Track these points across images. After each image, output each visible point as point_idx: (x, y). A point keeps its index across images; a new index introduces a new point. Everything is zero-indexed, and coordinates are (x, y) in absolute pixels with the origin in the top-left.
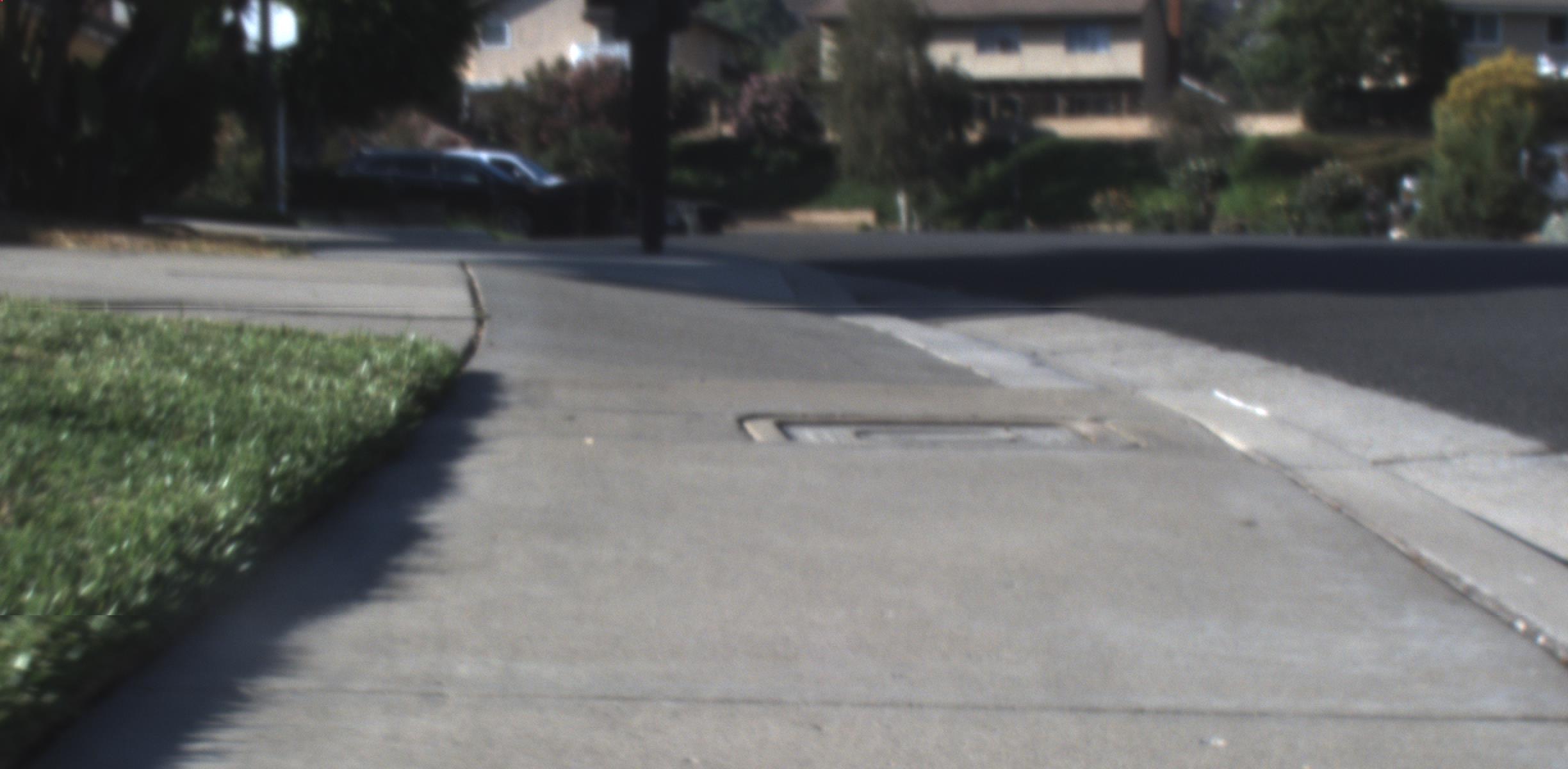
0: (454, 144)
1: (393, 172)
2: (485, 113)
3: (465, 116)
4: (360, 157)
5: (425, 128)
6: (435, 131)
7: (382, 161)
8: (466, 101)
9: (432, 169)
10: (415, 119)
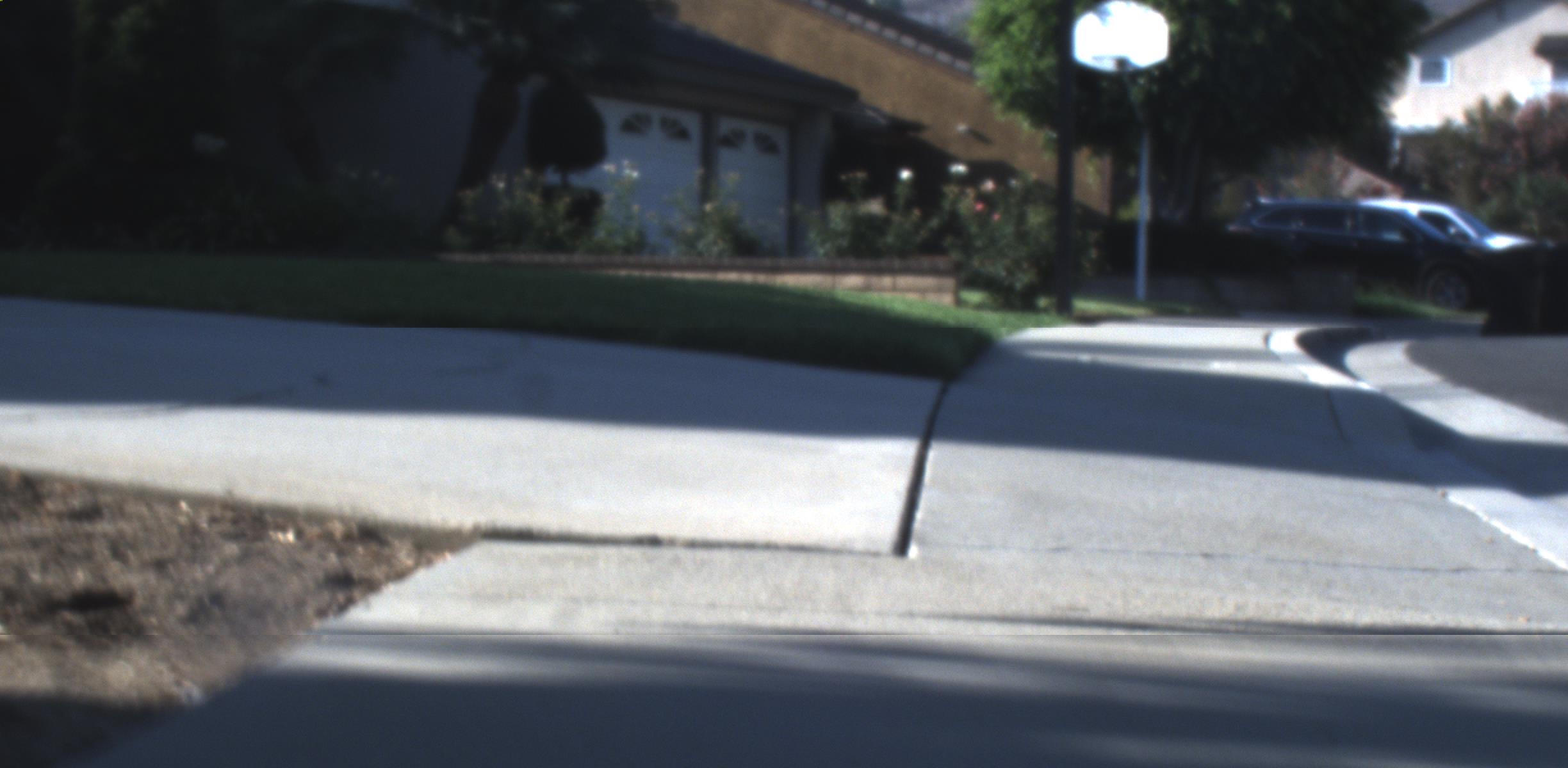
0: (1378, 193)
1: (1297, 226)
2: (1417, 158)
3: (1395, 160)
4: (1257, 207)
5: (1346, 173)
6: (1358, 177)
7: (1283, 214)
8: (1397, 144)
9: (1349, 223)
10: (1338, 163)
